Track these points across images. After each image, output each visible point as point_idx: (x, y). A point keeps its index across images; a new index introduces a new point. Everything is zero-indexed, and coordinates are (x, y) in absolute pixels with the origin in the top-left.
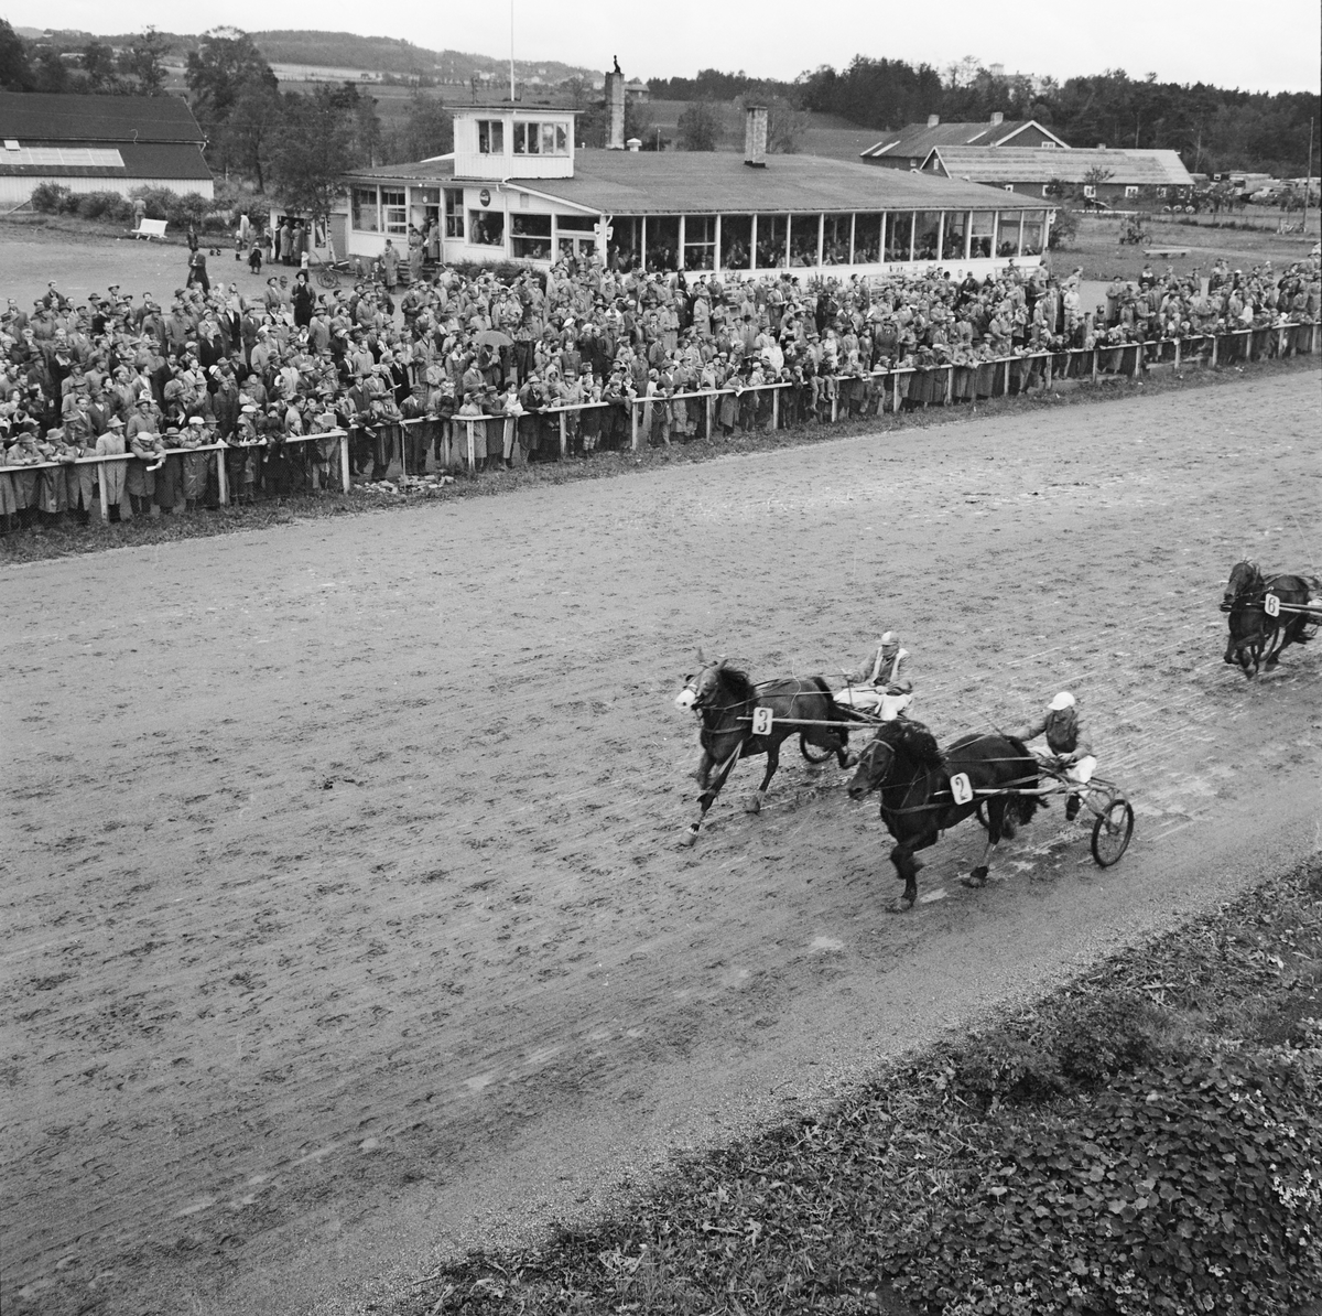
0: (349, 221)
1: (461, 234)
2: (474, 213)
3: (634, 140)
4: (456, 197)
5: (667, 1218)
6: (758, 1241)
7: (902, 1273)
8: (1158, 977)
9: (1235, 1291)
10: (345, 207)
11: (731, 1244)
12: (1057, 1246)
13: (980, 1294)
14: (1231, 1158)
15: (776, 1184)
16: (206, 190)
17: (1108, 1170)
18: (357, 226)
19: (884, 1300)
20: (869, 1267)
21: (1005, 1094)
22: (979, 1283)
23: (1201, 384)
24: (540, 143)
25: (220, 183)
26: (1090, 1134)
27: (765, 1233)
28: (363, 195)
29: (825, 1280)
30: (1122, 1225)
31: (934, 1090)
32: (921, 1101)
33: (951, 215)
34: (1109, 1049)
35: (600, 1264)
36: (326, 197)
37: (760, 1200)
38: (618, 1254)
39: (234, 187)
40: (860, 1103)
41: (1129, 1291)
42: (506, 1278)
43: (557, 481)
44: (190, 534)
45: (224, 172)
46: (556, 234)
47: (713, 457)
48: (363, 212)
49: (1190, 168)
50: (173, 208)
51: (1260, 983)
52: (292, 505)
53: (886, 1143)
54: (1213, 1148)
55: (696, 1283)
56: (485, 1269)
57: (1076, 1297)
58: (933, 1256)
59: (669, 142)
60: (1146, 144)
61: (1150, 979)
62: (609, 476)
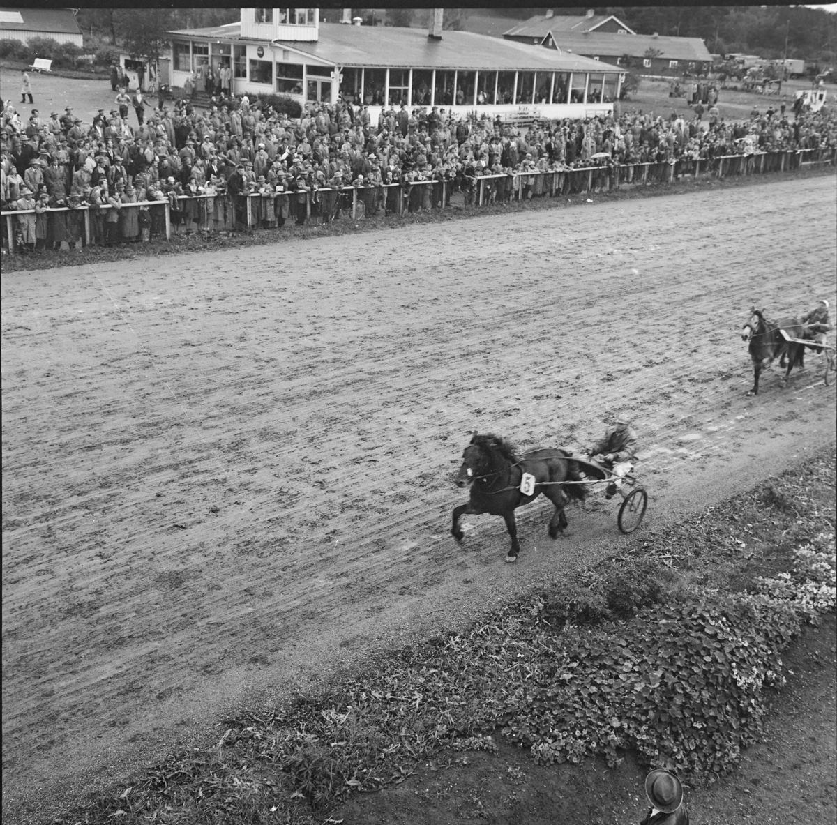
0: (171, 65)
1: (244, 75)
2: (253, 62)
3: (358, 18)
4: (242, 51)
5: (364, 690)
6: (420, 705)
7: (507, 725)
8: (669, 551)
9: (709, 737)
10: (169, 56)
11: (403, 706)
12: (602, 710)
13: (555, 738)
14: (708, 659)
15: (432, 671)
16: (78, 41)
17: (634, 665)
18: (176, 67)
19: (496, 740)
20: (488, 721)
21: (573, 619)
22: (556, 732)
23: (710, 189)
24: (297, 18)
25: (87, 36)
26: (624, 644)
27: (424, 700)
28: (181, 47)
29: (460, 729)
30: (642, 698)
31: (530, 616)
32: (522, 622)
33: (559, 74)
34: (638, 593)
35: (322, 718)
36: (156, 48)
37: (422, 680)
38: (333, 713)
39: (96, 40)
40: (485, 623)
41: (644, 738)
42: (263, 725)
43: (304, 237)
44: (66, 264)
45: (90, 29)
46: (306, 77)
47: (404, 225)
48: (181, 59)
49: (711, 51)
50: (56, 51)
51: (730, 556)
52: (133, 248)
53: (500, 647)
54: (698, 653)
55: (382, 730)
56: (251, 721)
57: (613, 740)
58: (527, 714)
59: (380, 21)
60: (683, 34)
61: (664, 552)
62: (338, 235)
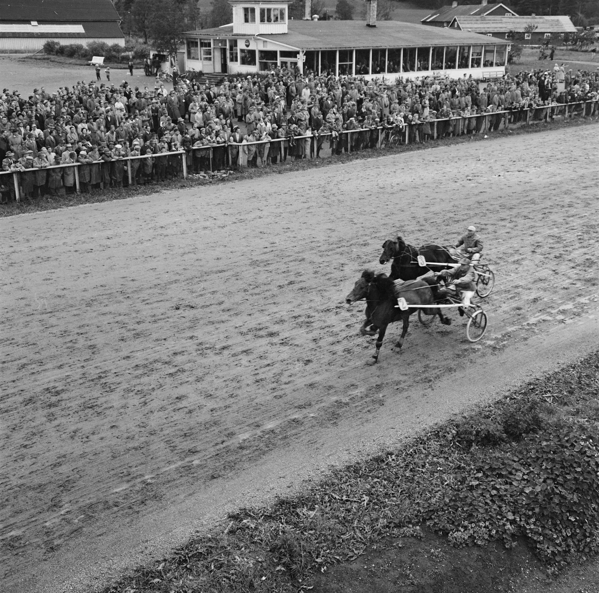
0: (186, 56)
1: (237, 61)
2: (242, 51)
3: (316, 16)
4: (234, 44)
5: (327, 494)
6: (367, 504)
7: (431, 518)
8: (549, 391)
9: (581, 528)
10: (184, 49)
11: (355, 505)
12: (500, 507)
13: (466, 528)
14: (579, 470)
15: (376, 480)
16: (121, 43)
17: (524, 474)
18: (189, 57)
19: (423, 529)
20: (416, 516)
21: (478, 442)
22: (466, 523)
23: (577, 125)
24: (273, 18)
25: (127, 39)
26: (516, 459)
27: (370, 501)
28: (192, 43)
29: (397, 521)
30: (530, 499)
31: (447, 440)
32: (441, 445)
33: (462, 48)
34: (524, 423)
35: (297, 514)
36: (175, 45)
37: (369, 487)
38: (305, 509)
39: (134, 41)
40: (414, 445)
41: (532, 527)
42: (256, 519)
43: (280, 173)
44: (116, 198)
45: (129, 34)
46: (280, 60)
47: (351, 160)
48: (192, 51)
49: (575, 24)
50: (106, 51)
51: (596, 394)
52: (161, 185)
53: (425, 463)
54: (571, 466)
55: (340, 522)
56: (247, 515)
57: (509, 529)
58: (444, 511)
59: (332, 17)
60: (554, 13)
61: (546, 392)
62: (304, 170)
